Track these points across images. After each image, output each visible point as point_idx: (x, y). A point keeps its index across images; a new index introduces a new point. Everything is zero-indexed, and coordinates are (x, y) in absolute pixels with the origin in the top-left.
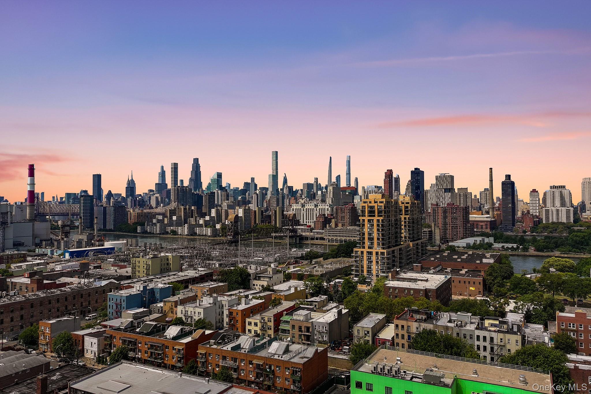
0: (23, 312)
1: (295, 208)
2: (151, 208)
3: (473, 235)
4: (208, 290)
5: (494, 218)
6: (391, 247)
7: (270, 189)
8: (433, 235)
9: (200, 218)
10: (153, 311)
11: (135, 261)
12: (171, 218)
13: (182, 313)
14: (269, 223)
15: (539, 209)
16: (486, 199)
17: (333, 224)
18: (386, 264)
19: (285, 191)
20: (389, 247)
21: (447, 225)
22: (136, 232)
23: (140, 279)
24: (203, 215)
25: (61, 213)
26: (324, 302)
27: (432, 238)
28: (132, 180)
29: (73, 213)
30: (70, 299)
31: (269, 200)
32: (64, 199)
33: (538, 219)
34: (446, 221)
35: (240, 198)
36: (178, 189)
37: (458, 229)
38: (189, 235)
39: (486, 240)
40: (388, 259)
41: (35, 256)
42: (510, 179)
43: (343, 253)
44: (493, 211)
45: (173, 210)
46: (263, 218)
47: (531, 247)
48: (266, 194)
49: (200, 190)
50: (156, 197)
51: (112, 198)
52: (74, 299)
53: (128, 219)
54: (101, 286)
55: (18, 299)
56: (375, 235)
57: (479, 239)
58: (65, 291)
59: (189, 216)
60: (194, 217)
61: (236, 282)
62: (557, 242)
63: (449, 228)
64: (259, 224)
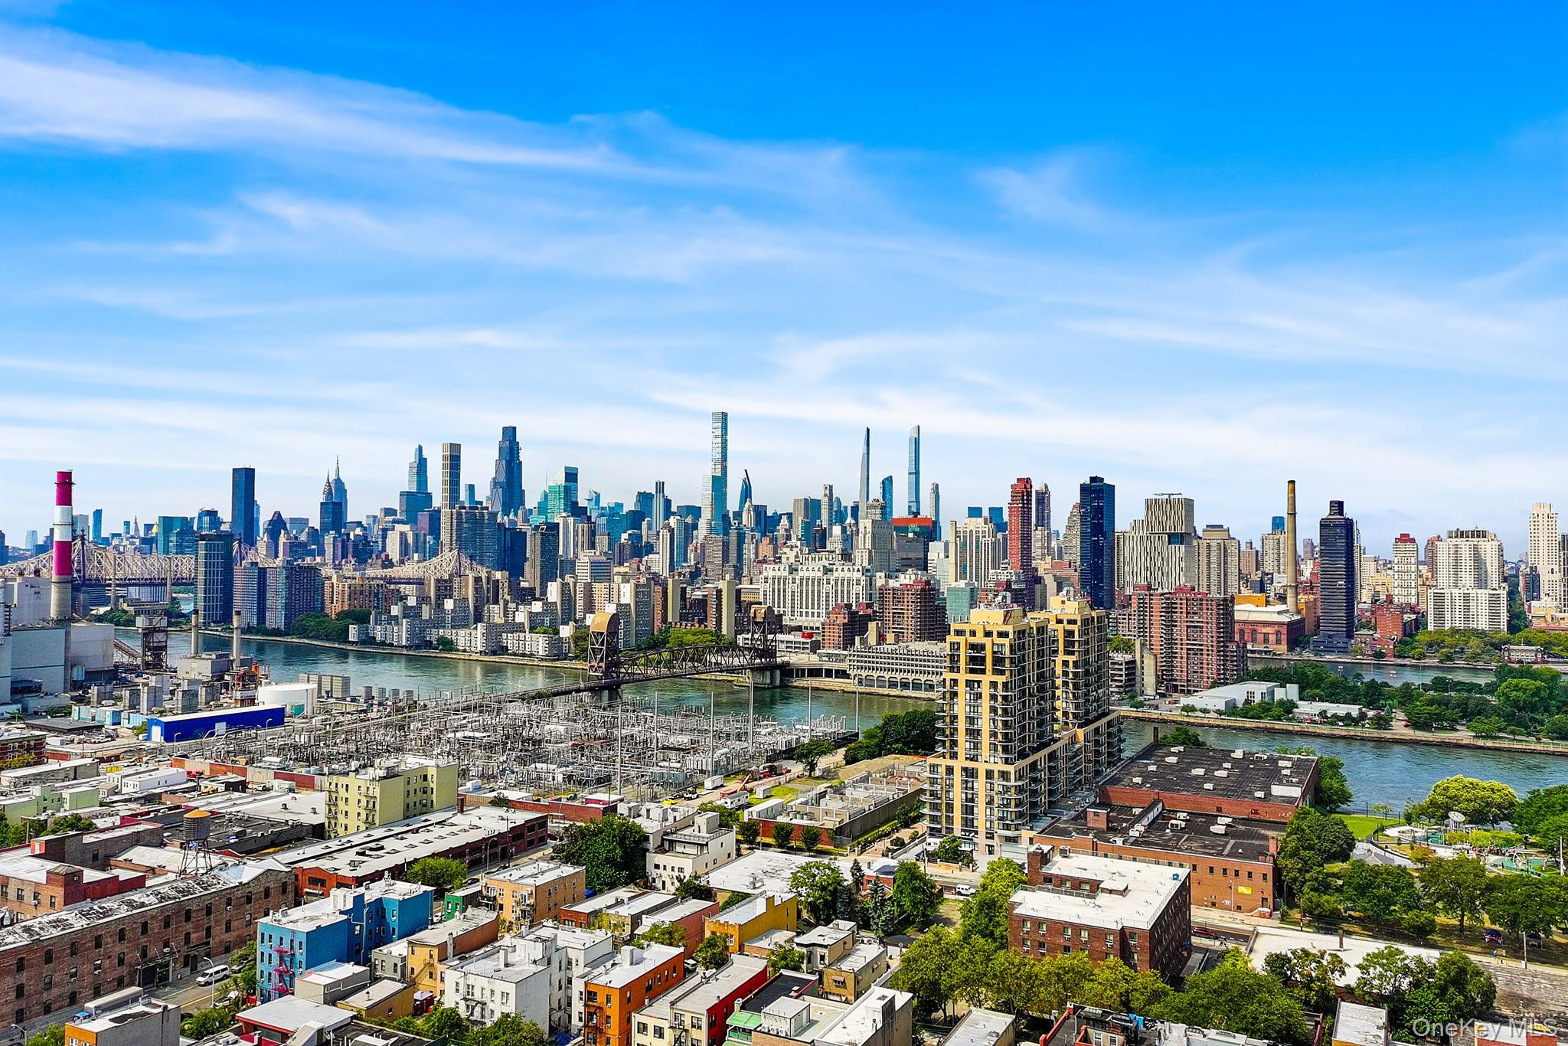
0: (23, 978)
1: (771, 574)
2: (388, 563)
3: (1244, 677)
4: (532, 893)
5: (1299, 612)
6: (1028, 756)
7: (706, 514)
8: (1138, 673)
9: (518, 604)
10: (379, 967)
11: (337, 784)
12: (439, 605)
13: (457, 990)
14: (700, 622)
15: (1416, 587)
16: (1279, 553)
17: (872, 635)
18: (1013, 803)
19: (748, 519)
20: (1022, 755)
21: (1176, 644)
22: (346, 641)
23: (349, 841)
24: (524, 596)
25: (146, 579)
26: (845, 943)
27: (1134, 679)
28: (338, 481)
29: (178, 579)
30: (155, 927)
31: (703, 546)
32: (155, 530)
33: (1414, 617)
34: (1172, 634)
35: (624, 536)
36: (459, 514)
37: (1205, 657)
38: (486, 654)
39: (1280, 694)
40: (1020, 790)
41: (70, 731)
42: (1341, 512)
43: (897, 741)
44: (1297, 594)
45: (446, 581)
46: (685, 608)
47: (1398, 712)
48: (695, 527)
49: (520, 512)
50: (402, 534)
51: (283, 532)
52: (167, 925)
53: (323, 603)
54: (240, 883)
55: (10, 939)
56: (985, 724)
57: (1259, 688)
58: (143, 905)
59: (488, 598)
60: (501, 602)
61: (607, 860)
62: (1466, 704)
63: (1181, 651)
64: (676, 624)
